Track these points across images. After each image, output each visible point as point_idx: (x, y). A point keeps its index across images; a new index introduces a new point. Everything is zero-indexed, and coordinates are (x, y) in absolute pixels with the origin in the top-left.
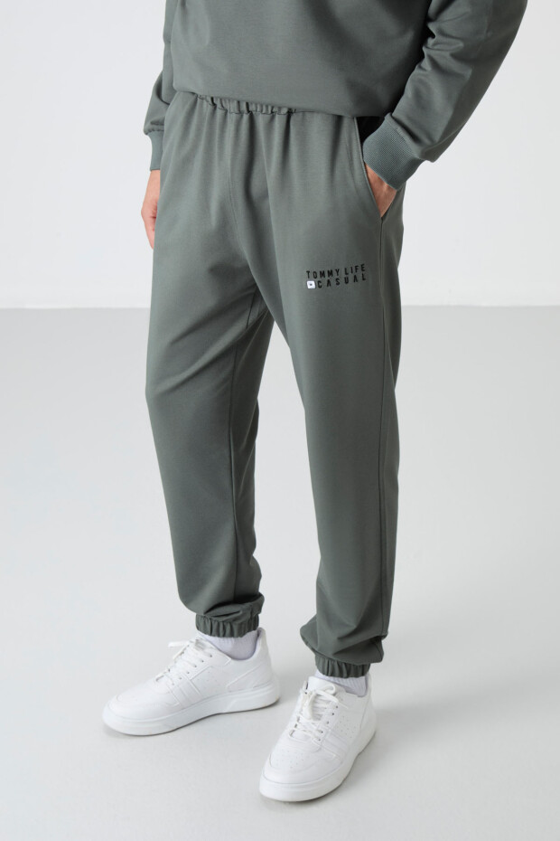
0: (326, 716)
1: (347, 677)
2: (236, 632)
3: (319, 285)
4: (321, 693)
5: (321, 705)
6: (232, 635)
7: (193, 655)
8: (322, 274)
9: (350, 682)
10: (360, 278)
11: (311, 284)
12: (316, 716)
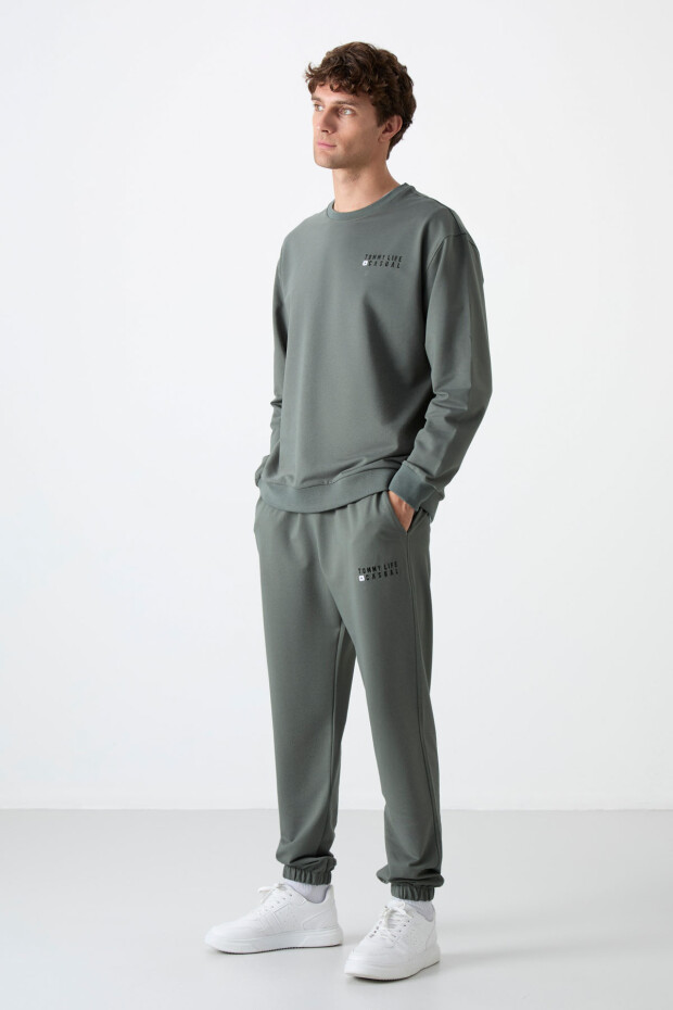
0: (399, 926)
1: (418, 900)
2: (313, 881)
3: (367, 578)
4: (396, 908)
5: (395, 917)
6: (310, 882)
7: (277, 894)
8: (369, 570)
9: (420, 904)
10: (394, 572)
11: (362, 578)
12: (390, 924)
